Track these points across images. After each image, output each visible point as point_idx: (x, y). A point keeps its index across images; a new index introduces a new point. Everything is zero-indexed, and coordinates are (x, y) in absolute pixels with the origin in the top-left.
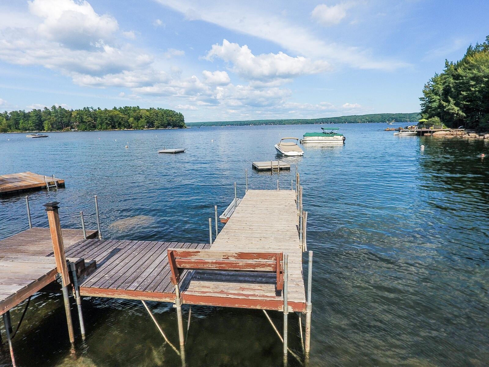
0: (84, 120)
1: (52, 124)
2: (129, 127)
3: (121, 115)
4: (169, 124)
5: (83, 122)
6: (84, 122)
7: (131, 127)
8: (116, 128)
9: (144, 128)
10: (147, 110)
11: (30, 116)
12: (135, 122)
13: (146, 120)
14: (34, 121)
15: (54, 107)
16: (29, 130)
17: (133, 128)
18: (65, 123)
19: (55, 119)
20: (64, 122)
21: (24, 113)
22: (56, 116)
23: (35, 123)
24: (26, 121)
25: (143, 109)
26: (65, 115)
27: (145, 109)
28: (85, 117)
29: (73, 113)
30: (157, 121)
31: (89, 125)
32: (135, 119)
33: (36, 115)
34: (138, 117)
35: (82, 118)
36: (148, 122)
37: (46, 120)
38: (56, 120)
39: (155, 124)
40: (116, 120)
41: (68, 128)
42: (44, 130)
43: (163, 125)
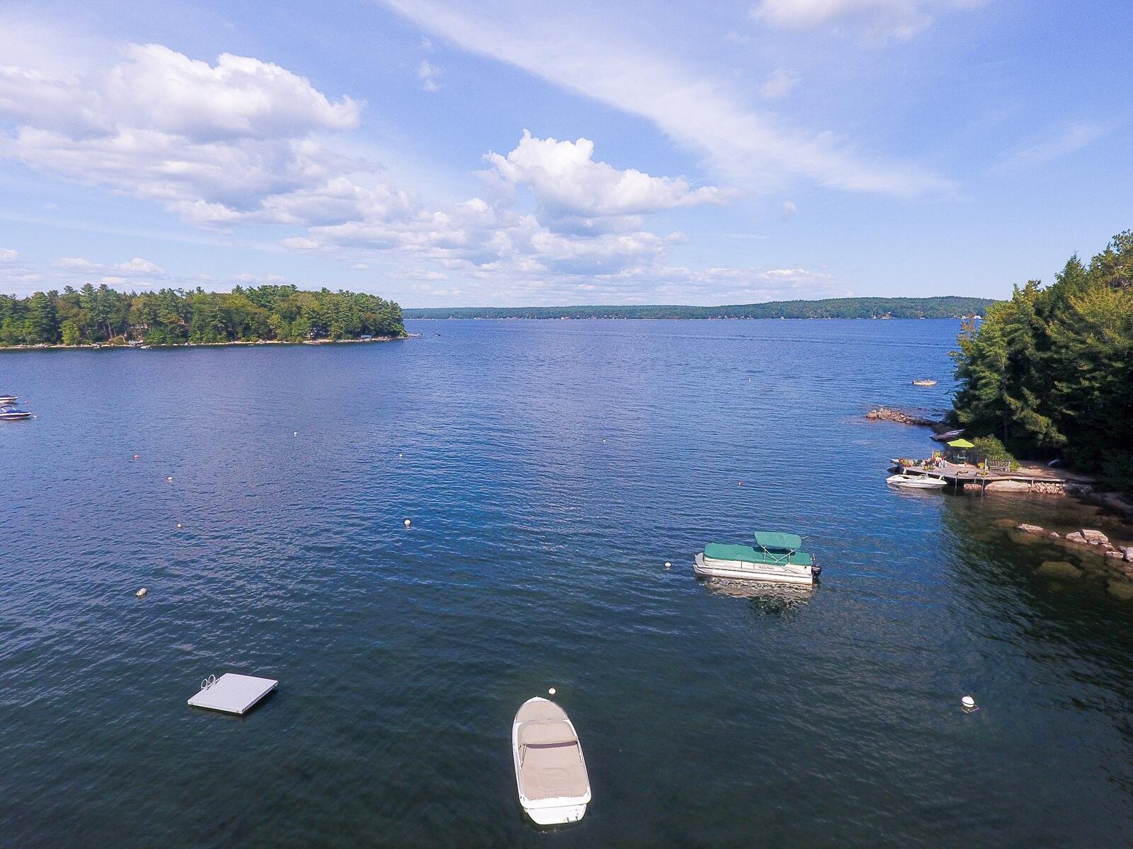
0: (161, 319)
1: (82, 330)
2: (270, 334)
3: (252, 308)
4: (365, 330)
5: (157, 323)
6: (160, 324)
7: (275, 337)
8: (239, 339)
9: (305, 339)
10: (316, 295)
11: (27, 309)
12: (285, 324)
13: (309, 319)
14: (37, 322)
15: (88, 288)
16: (24, 341)
17: (278, 338)
18: (113, 327)
19: (89, 315)
20: (111, 324)
21: (15, 303)
22: (92, 309)
23: (39, 326)
24: (18, 319)
25: (305, 292)
26: (115, 306)
27: (309, 293)
28: (163, 312)
29: (134, 302)
30: (337, 321)
32: (284, 317)
33: (42, 307)
34: (292, 312)
35: (156, 315)
36: (314, 325)
37: (66, 318)
38: (92, 319)
39: (332, 329)
40: (237, 319)
41: (121, 336)
42: (62, 342)
43: (350, 332)
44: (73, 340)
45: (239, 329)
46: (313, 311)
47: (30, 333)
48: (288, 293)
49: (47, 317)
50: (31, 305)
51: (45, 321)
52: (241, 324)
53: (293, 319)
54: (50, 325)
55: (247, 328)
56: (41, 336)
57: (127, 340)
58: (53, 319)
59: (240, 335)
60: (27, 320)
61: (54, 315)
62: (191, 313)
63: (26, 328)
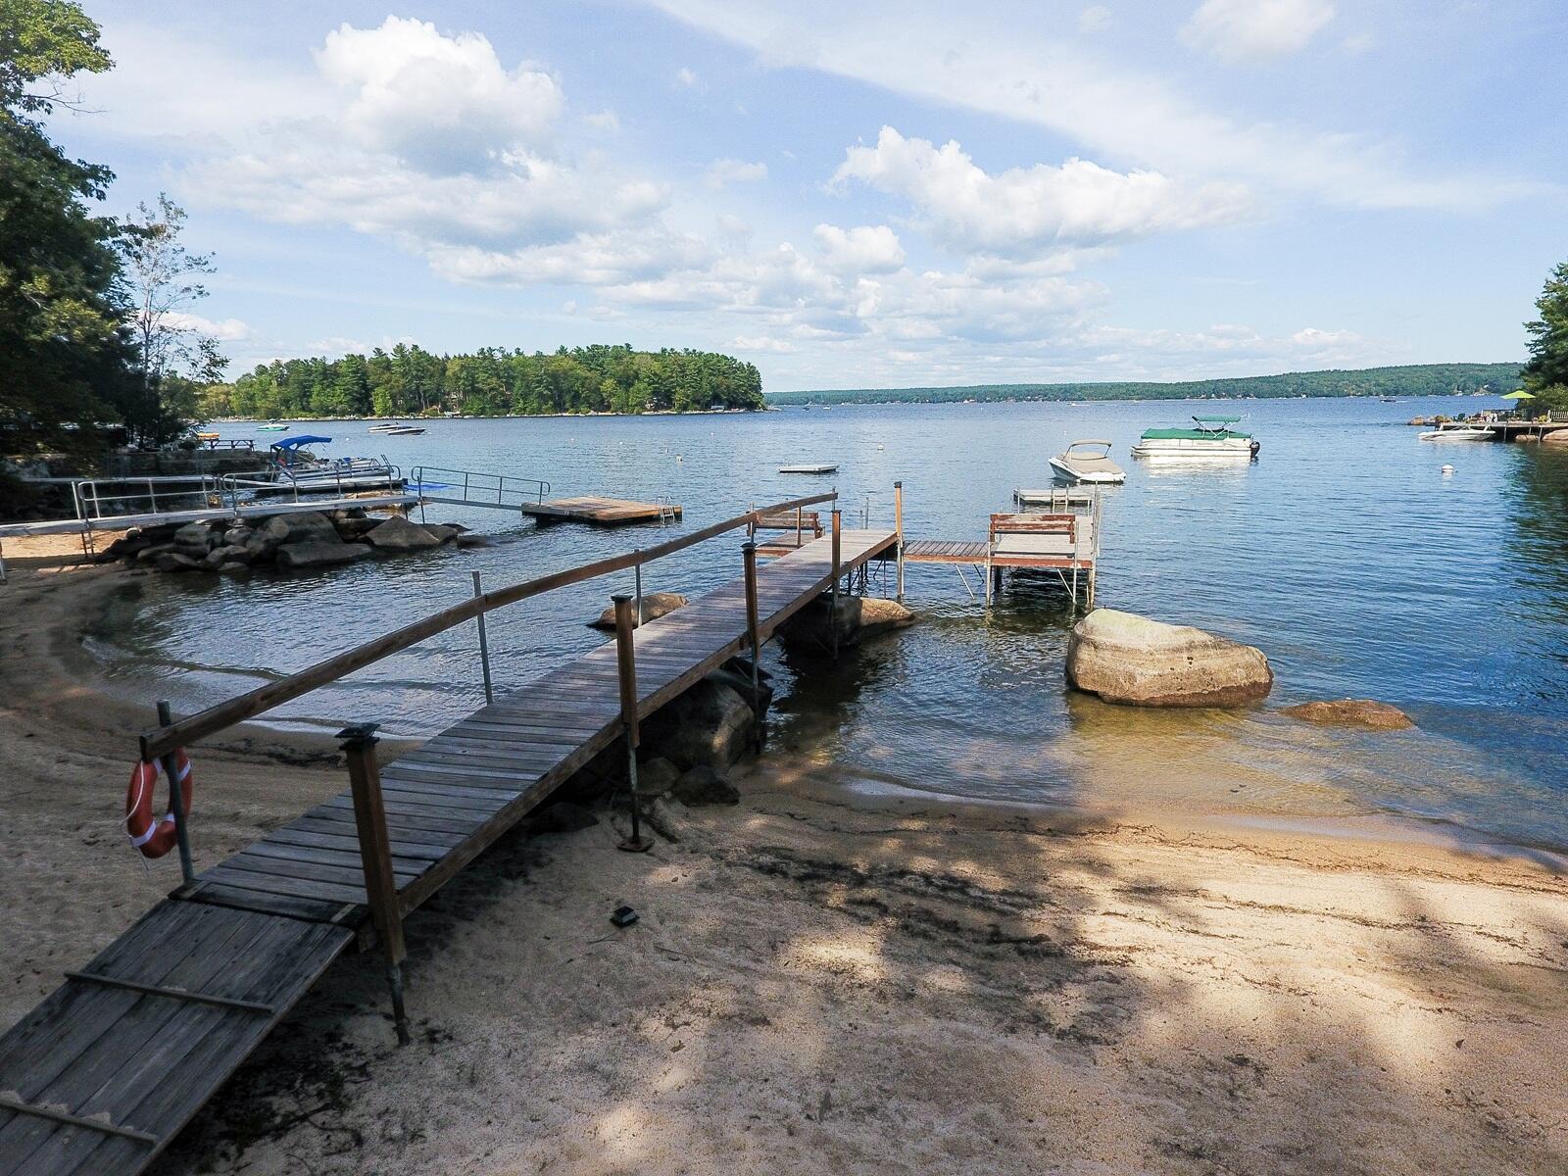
0: (480, 385)
1: (393, 397)
2: (602, 405)
3: (581, 372)
4: (716, 399)
5: (477, 391)
6: (479, 391)
7: (608, 408)
8: (566, 410)
9: (644, 409)
10: (654, 356)
11: (337, 375)
12: (620, 391)
13: (649, 385)
14: (348, 389)
15: (400, 349)
16: (334, 412)
17: (612, 408)
18: (427, 395)
19: (403, 381)
20: (424, 392)
21: (326, 368)
22: (404, 375)
23: (350, 394)
24: (328, 386)
25: (642, 353)
26: (428, 370)
27: (647, 353)
28: (482, 376)
29: (449, 365)
30: (682, 387)
31: (494, 397)
32: (620, 382)
33: (353, 372)
34: (628, 377)
35: (474, 381)
36: (655, 393)
37: (378, 385)
38: (404, 386)
39: (677, 397)
40: (565, 385)
41: (435, 407)
42: (373, 414)
43: (698, 402)
44: (385, 410)
45: (567, 398)
46: (655, 374)
47: (341, 403)
48: (623, 353)
49: (357, 384)
50: (343, 370)
51: (356, 388)
52: (569, 391)
53: (631, 385)
54: (361, 394)
55: (576, 396)
56: (351, 407)
57: (442, 411)
58: (364, 386)
59: (568, 405)
60: (337, 388)
61: (364, 380)
62: (514, 378)
63: (338, 397)
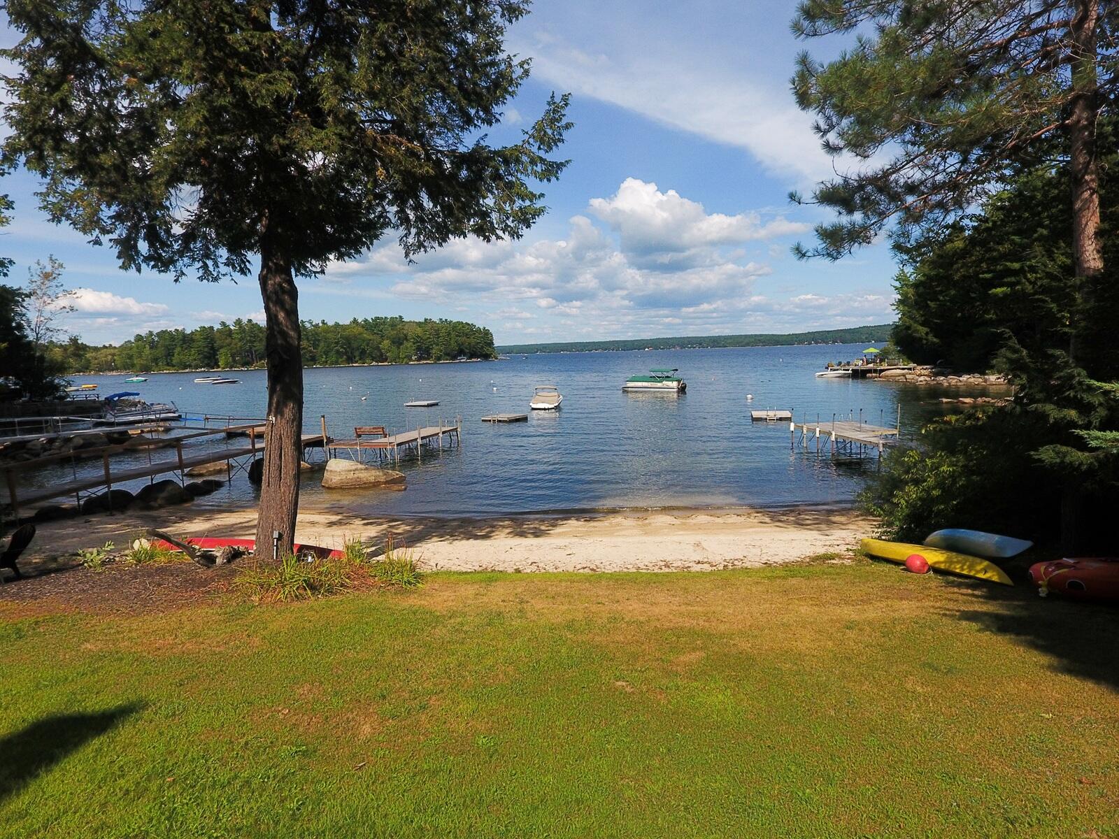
1: (233, 356)
2: (382, 358)
3: (366, 335)
4: (461, 352)
7: (385, 360)
8: (356, 362)
9: (411, 360)
10: (419, 324)
11: (193, 340)
12: (394, 348)
13: (414, 343)
14: (201, 350)
15: (238, 322)
16: (190, 366)
17: (389, 360)
18: (257, 353)
19: (239, 344)
20: (255, 351)
21: (185, 336)
22: (241, 340)
23: (202, 354)
24: (186, 349)
25: (410, 322)
26: (258, 337)
27: (414, 322)
30: (437, 345)
31: (304, 354)
32: (393, 342)
33: (204, 339)
34: (399, 338)
36: (419, 349)
37: (222, 347)
38: (241, 347)
39: (434, 351)
40: (355, 345)
41: (263, 361)
42: (218, 367)
43: (448, 354)
44: (227, 365)
45: (357, 354)
46: (418, 337)
47: (195, 360)
48: (397, 323)
49: (207, 346)
50: (197, 337)
51: (206, 349)
52: (358, 349)
53: (402, 344)
54: (209, 353)
55: (363, 353)
56: (202, 362)
58: (212, 348)
59: (357, 358)
60: (192, 349)
61: (213, 344)
62: (319, 340)
63: (192, 356)
